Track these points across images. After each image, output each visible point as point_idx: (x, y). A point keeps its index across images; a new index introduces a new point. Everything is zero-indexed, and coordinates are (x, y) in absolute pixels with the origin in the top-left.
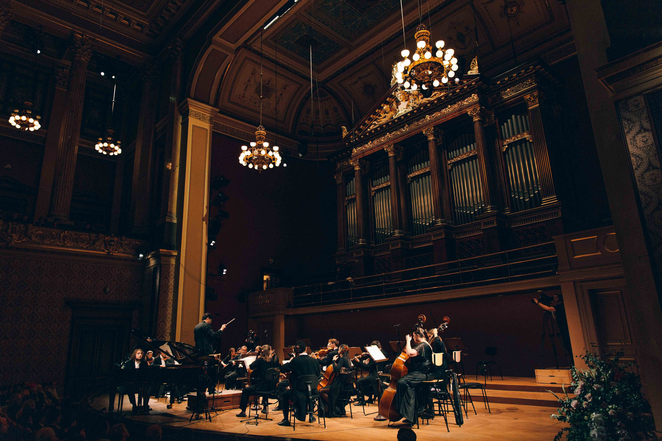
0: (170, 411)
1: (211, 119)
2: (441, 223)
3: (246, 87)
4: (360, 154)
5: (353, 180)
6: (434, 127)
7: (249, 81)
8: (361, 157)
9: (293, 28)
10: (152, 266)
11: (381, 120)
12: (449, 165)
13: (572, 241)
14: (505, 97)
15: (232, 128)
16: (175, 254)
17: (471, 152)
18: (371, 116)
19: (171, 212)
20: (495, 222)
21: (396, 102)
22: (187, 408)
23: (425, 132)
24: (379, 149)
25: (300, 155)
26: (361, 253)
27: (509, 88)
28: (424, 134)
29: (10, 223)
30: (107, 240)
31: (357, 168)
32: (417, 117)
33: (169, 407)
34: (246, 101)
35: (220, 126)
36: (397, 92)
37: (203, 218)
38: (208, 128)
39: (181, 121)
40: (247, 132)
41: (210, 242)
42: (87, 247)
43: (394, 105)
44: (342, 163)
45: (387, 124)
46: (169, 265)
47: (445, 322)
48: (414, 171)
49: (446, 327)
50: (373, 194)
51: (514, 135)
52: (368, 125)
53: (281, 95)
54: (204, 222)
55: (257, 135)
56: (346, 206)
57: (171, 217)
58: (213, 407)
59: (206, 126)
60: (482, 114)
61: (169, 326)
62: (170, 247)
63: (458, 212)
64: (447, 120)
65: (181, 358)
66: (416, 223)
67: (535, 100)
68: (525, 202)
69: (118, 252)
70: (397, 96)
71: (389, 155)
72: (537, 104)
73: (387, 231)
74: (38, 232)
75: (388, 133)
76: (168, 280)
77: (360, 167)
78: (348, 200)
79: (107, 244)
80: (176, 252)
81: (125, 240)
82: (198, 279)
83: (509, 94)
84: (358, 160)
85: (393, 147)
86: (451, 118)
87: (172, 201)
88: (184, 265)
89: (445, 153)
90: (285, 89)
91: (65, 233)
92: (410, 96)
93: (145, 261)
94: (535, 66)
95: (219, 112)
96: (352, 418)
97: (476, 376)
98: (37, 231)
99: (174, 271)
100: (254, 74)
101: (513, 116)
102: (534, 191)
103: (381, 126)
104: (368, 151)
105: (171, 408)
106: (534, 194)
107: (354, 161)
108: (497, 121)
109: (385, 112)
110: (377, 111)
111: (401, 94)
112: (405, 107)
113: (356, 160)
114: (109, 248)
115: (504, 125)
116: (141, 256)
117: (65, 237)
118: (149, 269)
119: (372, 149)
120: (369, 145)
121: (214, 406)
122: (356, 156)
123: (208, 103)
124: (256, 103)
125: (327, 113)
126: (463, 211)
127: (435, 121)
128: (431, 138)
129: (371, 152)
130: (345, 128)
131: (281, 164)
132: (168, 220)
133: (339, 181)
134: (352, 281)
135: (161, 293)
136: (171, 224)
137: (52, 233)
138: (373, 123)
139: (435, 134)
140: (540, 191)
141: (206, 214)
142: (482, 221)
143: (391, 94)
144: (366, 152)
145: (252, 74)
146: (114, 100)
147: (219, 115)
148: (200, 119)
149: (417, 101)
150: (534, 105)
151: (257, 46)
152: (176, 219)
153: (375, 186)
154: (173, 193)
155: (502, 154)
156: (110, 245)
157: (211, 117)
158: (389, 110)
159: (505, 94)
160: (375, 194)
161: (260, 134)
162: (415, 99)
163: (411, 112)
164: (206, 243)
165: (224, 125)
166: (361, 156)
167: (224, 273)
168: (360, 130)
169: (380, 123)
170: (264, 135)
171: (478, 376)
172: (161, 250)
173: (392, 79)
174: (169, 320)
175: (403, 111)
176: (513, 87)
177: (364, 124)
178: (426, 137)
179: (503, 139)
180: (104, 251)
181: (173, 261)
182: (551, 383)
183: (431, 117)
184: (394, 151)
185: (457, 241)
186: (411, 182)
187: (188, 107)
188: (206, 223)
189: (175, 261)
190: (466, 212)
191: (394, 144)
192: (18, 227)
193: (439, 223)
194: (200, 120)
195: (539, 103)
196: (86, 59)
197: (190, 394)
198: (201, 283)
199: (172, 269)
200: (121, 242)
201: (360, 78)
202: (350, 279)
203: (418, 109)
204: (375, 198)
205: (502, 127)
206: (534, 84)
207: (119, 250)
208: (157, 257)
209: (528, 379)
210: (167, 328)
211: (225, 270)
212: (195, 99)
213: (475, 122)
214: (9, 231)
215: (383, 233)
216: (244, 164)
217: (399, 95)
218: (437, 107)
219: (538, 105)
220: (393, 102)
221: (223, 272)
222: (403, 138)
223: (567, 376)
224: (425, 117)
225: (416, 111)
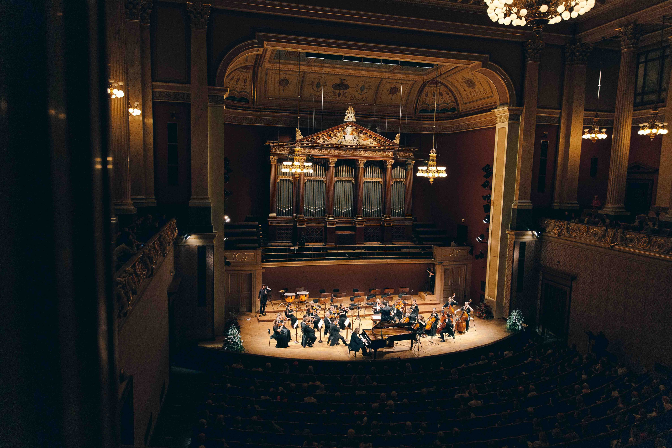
6: (365, 160)
16: (217, 235)
18: (325, 134)
24: (324, 158)
28: (358, 162)
32: (356, 149)
44: (278, 149)
51: (397, 177)
56: (277, 183)
63: (363, 209)
64: (374, 160)
66: (336, 210)
68: (396, 212)
71: (332, 165)
75: (333, 150)
104: (316, 155)
110: (329, 132)
115: (393, 169)
118: (187, 246)
120: (316, 151)
127: (367, 157)
128: (362, 166)
133: (274, 162)
138: (324, 138)
140: (404, 210)
149: (360, 140)
153: (308, 177)
160: (306, 182)
181: (214, 241)
183: (365, 153)
190: (367, 210)
203: (361, 147)
206: (413, 156)
208: (208, 239)
213: (389, 168)
219: (412, 168)
220: (341, 130)
224: (360, 151)
225: (359, 147)
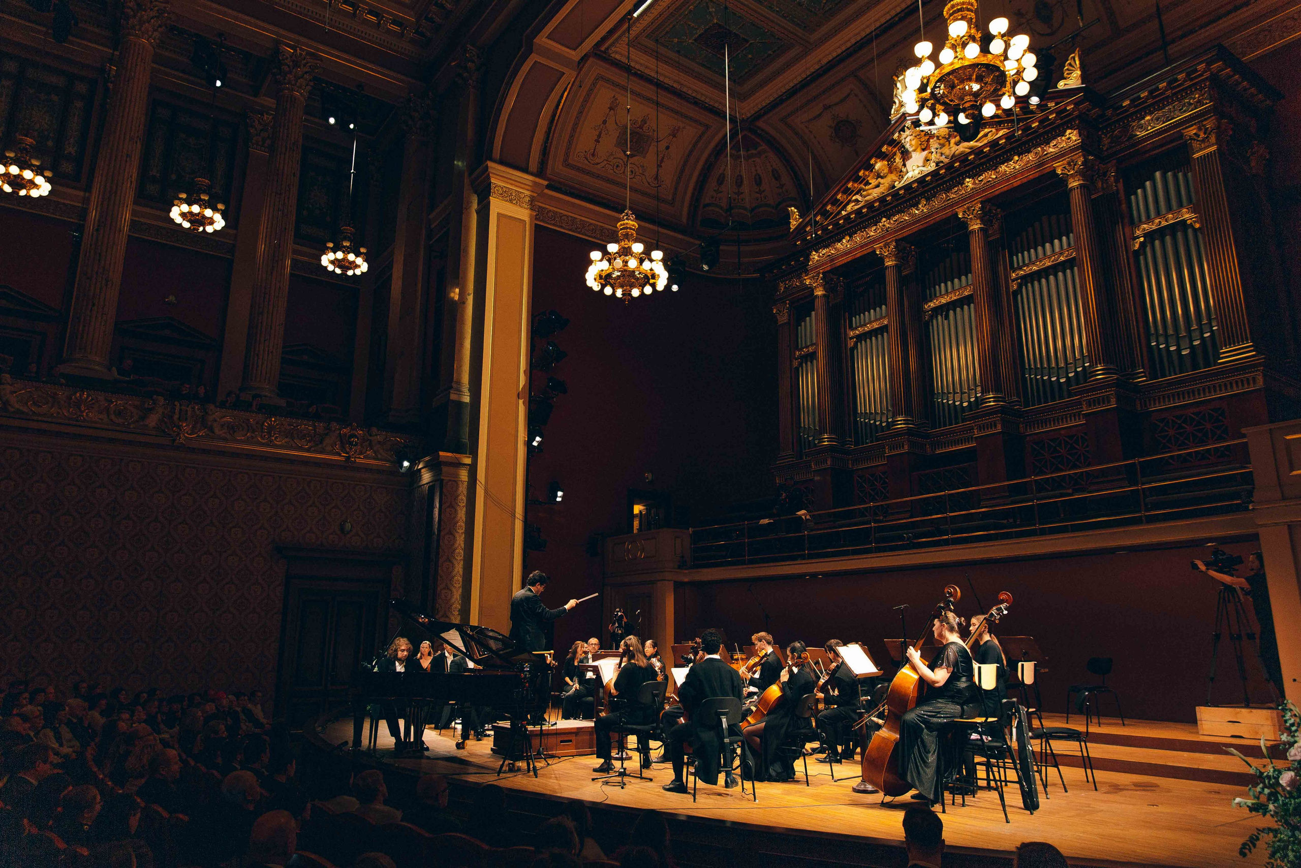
0: (461, 753)
1: (532, 200)
2: (994, 401)
3: (599, 136)
4: (826, 263)
5: (810, 316)
6: (981, 203)
7: (605, 122)
8: (829, 268)
9: (691, 11)
10: (427, 484)
11: (870, 191)
12: (1013, 281)
13: (1288, 438)
14: (1140, 134)
15: (572, 217)
16: (468, 461)
17: (1061, 254)
18: (850, 185)
19: (459, 383)
20: (1113, 400)
21: (902, 153)
22: (492, 749)
23: (963, 214)
24: (865, 252)
25: (706, 267)
26: (827, 463)
27: (1150, 113)
28: (960, 218)
29: (176, 403)
30: (345, 434)
31: (819, 292)
32: (945, 182)
33: (460, 746)
34: (597, 164)
35: (550, 215)
36: (904, 132)
37: (519, 394)
38: (527, 219)
39: (475, 206)
40: (601, 224)
41: (531, 439)
42: (310, 448)
43: (897, 160)
44: (790, 281)
45: (882, 200)
46: (456, 482)
47: (1002, 602)
48: (938, 295)
49: (1005, 612)
50: (851, 343)
51: (1158, 214)
52: (842, 202)
53: (668, 148)
54: (521, 401)
55: (621, 229)
56: (797, 369)
57: (459, 391)
58: (540, 749)
59: (524, 214)
60: (1087, 172)
61: (458, 597)
62: (459, 448)
63: (1031, 379)
64: (1010, 187)
65: (480, 655)
66: (941, 403)
67: (1208, 137)
68: (1181, 356)
69: (365, 457)
70: (903, 141)
71: (886, 265)
72: (1213, 145)
73: (881, 418)
74: (225, 419)
75: (884, 219)
76: (456, 511)
77: (825, 289)
78: (801, 357)
79: (345, 442)
80: (470, 457)
81: (376, 435)
82: (510, 509)
83: (1149, 128)
84: (821, 275)
85: (895, 247)
86: (1019, 183)
87: (461, 360)
88: (483, 483)
89: (1004, 257)
90: (674, 136)
91: (271, 421)
92: (931, 140)
93: (414, 474)
94: (1209, 64)
95: (548, 187)
96: (808, 786)
97: (1066, 715)
98: (224, 417)
99: (465, 493)
100: (613, 109)
101: (1158, 174)
102: (1202, 333)
103: (870, 205)
104: (842, 256)
105: (464, 748)
106: (1203, 339)
107: (813, 277)
108: (1121, 185)
109: (879, 176)
110: (861, 174)
111: (912, 137)
112: (921, 163)
113: (819, 273)
114: (348, 450)
115: (1136, 194)
116: (406, 464)
117: (271, 428)
118: (420, 489)
119: (850, 252)
120: (844, 244)
121: (543, 749)
122: (816, 268)
123: (525, 170)
124: (618, 166)
125: (758, 181)
126: (1042, 377)
127: (984, 191)
128: (975, 226)
129: (849, 258)
130: (796, 210)
131: (668, 287)
132: (453, 397)
133: (783, 318)
134: (808, 517)
135: (442, 533)
136: (460, 404)
137: (248, 420)
138: (854, 198)
139: (985, 217)
140: (1216, 333)
141: (524, 386)
142: (1084, 397)
143: (891, 138)
144: (837, 258)
145: (611, 109)
146: (352, 171)
147: (546, 191)
148: (511, 201)
149: (946, 151)
150: (1205, 148)
151: (619, 52)
152: (469, 394)
153: (856, 328)
154: (462, 345)
155: (1131, 255)
156: (351, 443)
157: (531, 196)
158: (886, 171)
159: (1141, 126)
160: (856, 344)
161: (627, 228)
162: (942, 146)
163: (934, 174)
164: (525, 441)
165: (557, 212)
166: (827, 267)
167: (559, 499)
168: (825, 214)
169: (867, 198)
170: (634, 230)
171: (1069, 715)
172: (441, 453)
173: (894, 107)
174: (457, 585)
175: (917, 172)
176: (1159, 110)
177: (835, 202)
178: (963, 225)
179: (1134, 224)
180: (340, 455)
181: (464, 475)
182: (1233, 736)
183: (977, 182)
184: (896, 256)
185: (1028, 438)
186: (932, 317)
187: (488, 178)
188: (524, 403)
189: (467, 474)
190: (1050, 378)
191: (896, 241)
192: (189, 409)
193: (990, 402)
194: (512, 203)
195: (1216, 144)
196: (301, 94)
197: (498, 723)
198: (515, 516)
199: (463, 489)
200: (370, 438)
201: (827, 107)
202: (803, 515)
203: (949, 167)
204: (855, 351)
205: (1133, 197)
206: (1206, 104)
207: (365, 453)
208: (436, 466)
209: (1182, 727)
210: (453, 600)
211: (560, 494)
212: (502, 162)
213: (1072, 189)
214: (176, 416)
215: (872, 422)
216: (596, 287)
217: (908, 139)
218: (989, 161)
219: (1214, 148)
220: (895, 154)
221: (556, 496)
222: (915, 228)
223: (1269, 722)
224: (963, 183)
225: (944, 171)
